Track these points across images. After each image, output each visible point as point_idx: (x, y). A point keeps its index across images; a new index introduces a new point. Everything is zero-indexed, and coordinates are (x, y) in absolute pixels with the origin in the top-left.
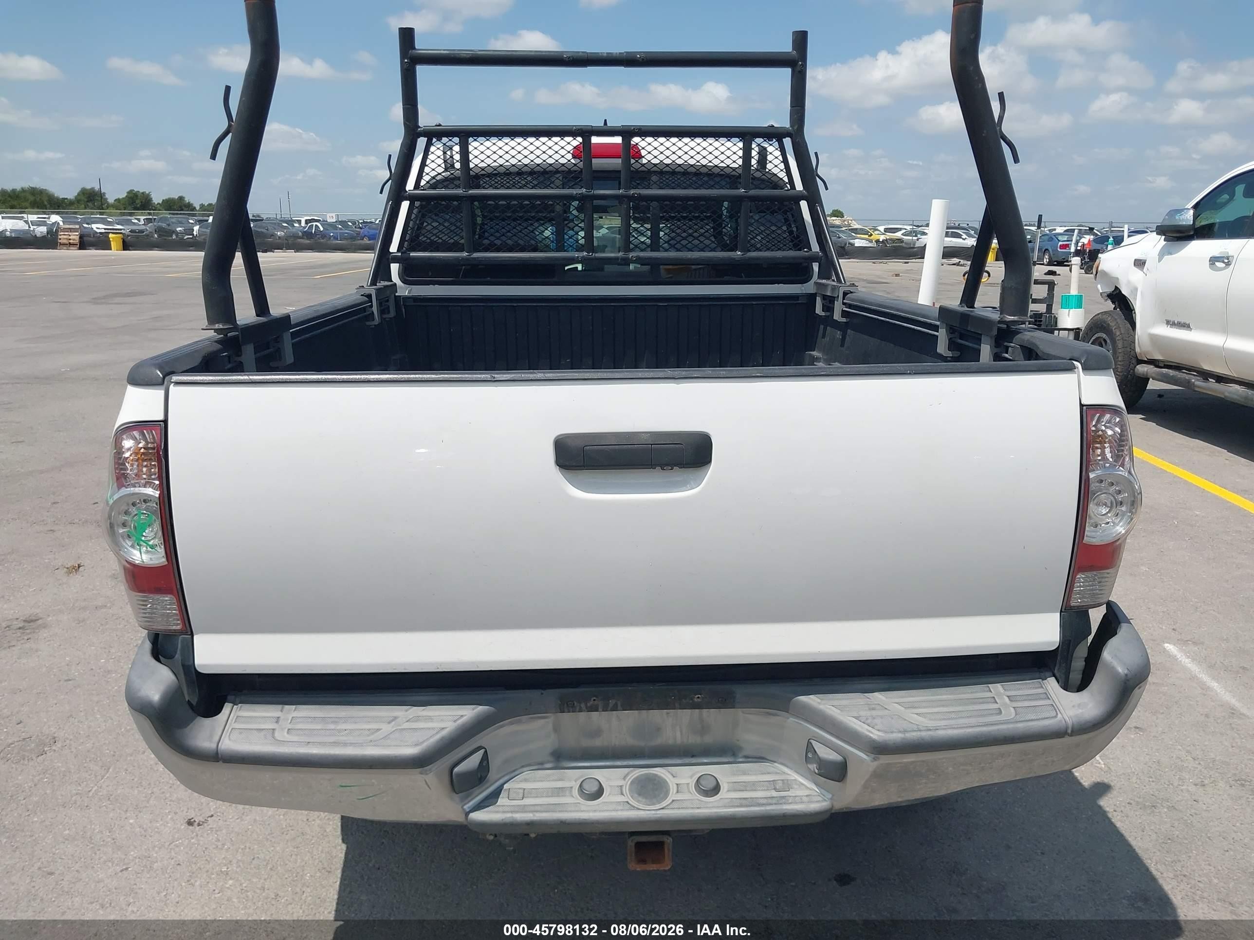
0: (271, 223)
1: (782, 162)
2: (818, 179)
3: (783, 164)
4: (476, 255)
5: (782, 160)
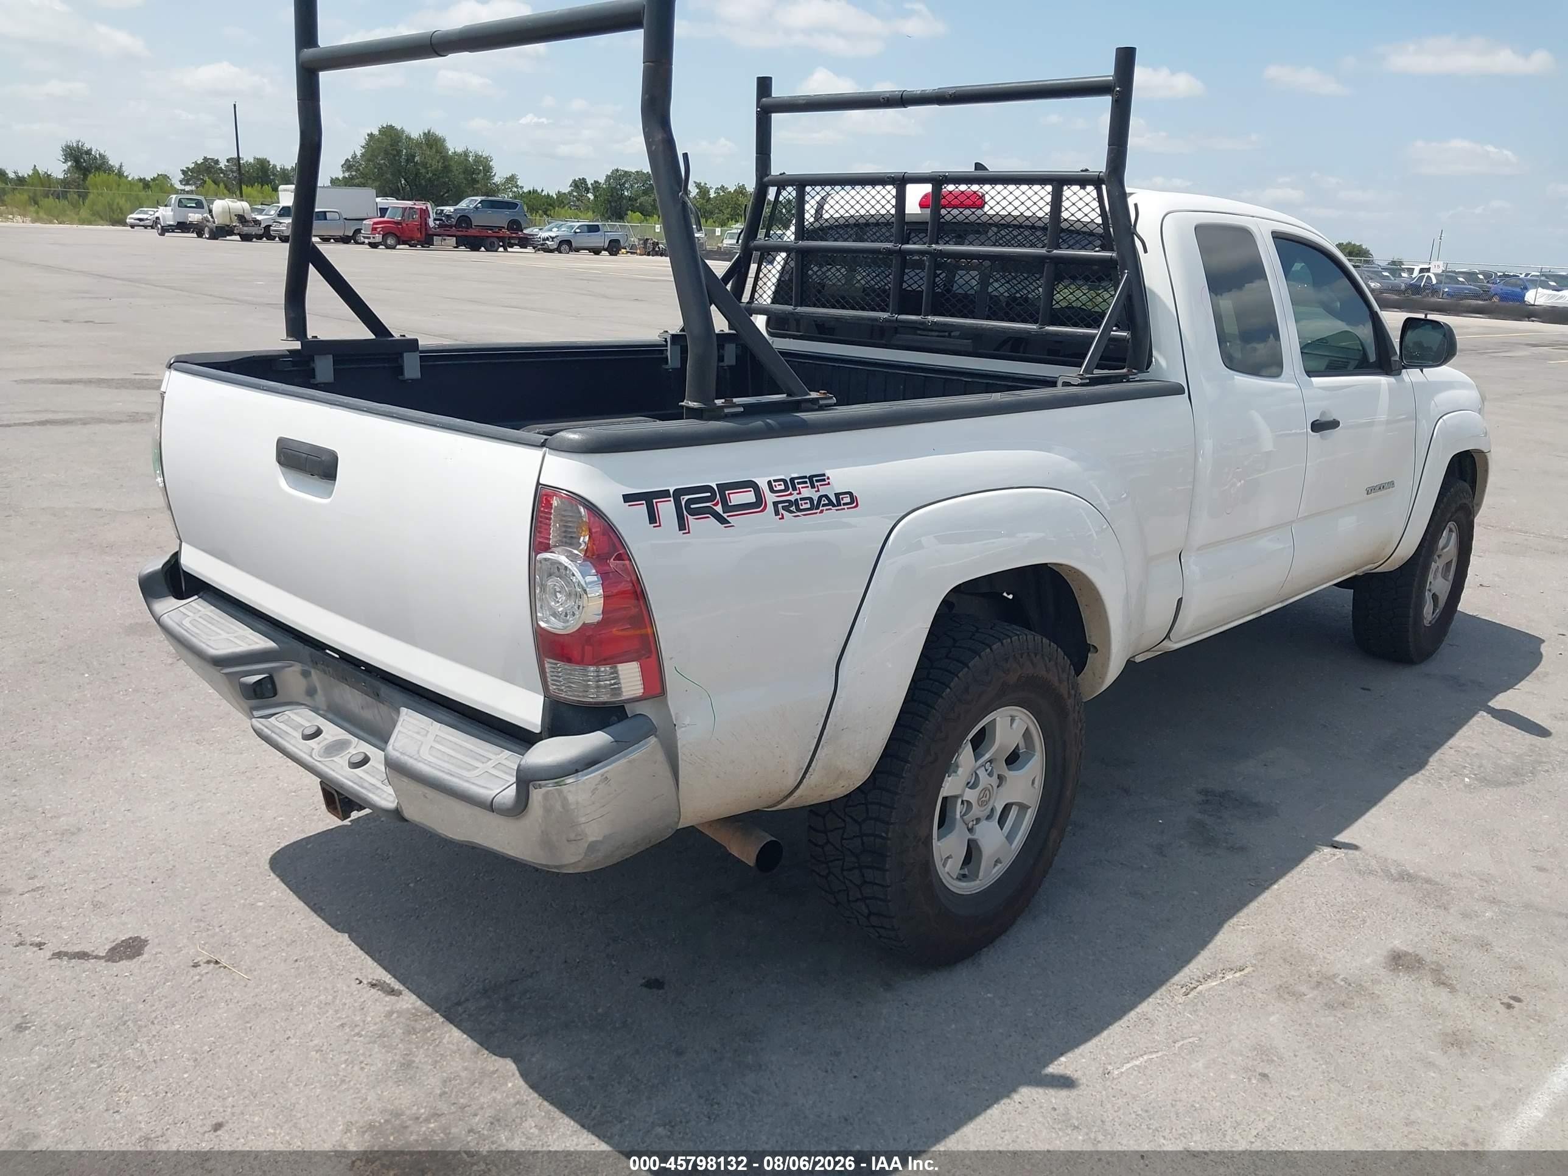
0: (1369, 271)
1: (1099, 216)
2: (1136, 238)
3: (1100, 218)
4: (799, 309)
5: (1099, 213)
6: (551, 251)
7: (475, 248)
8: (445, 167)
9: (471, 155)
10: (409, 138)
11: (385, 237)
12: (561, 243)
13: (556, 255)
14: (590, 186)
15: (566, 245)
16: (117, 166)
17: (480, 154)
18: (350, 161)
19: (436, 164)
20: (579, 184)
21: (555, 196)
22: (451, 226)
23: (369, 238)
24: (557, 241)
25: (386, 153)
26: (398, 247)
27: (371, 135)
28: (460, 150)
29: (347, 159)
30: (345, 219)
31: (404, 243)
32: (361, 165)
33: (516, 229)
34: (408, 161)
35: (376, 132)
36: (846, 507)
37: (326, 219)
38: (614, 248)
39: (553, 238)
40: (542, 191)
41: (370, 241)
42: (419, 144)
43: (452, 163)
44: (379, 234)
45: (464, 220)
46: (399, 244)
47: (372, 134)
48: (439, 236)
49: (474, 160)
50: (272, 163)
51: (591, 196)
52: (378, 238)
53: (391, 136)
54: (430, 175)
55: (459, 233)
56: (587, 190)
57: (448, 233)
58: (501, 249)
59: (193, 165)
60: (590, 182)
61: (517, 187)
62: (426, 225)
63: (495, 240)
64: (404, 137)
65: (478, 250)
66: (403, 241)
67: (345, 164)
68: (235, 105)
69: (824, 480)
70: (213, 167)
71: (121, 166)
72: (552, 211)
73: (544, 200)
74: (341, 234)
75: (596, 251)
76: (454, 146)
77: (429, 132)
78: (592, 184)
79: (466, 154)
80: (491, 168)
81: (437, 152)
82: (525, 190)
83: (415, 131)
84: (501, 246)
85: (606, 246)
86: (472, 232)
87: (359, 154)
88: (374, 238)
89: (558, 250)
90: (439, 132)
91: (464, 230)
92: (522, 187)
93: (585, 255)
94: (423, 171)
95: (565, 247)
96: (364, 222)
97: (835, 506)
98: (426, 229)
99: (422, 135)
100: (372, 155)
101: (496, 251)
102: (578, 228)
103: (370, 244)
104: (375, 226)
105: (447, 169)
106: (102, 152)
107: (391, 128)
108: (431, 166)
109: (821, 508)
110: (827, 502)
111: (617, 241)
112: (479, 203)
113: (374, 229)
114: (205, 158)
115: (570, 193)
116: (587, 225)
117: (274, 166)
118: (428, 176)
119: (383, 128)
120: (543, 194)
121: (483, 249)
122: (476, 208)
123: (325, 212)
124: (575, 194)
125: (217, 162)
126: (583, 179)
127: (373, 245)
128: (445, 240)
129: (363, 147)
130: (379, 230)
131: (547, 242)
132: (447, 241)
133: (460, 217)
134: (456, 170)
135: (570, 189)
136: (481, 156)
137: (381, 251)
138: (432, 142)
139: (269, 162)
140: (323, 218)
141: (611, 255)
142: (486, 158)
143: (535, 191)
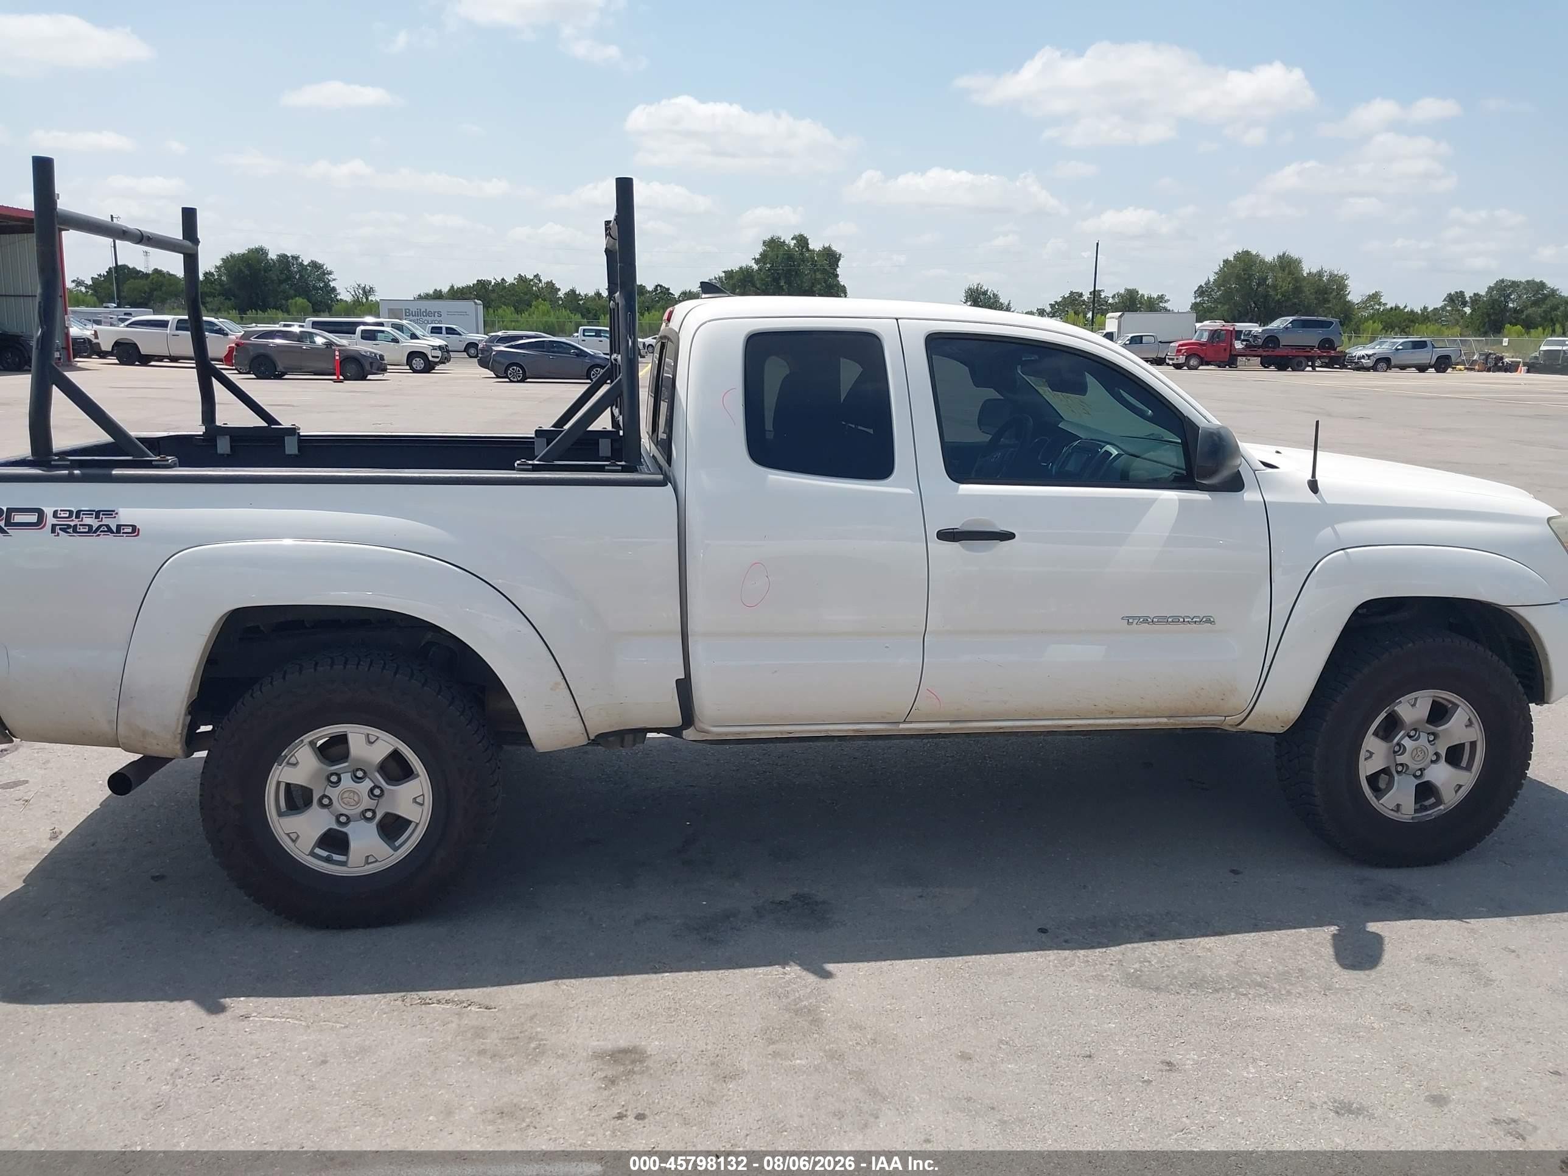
6: (1367, 369)
7: (1282, 367)
8: (1297, 288)
9: (1325, 274)
10: (1263, 262)
11: (1188, 358)
12: (1378, 361)
13: (1372, 374)
14: (1468, 299)
15: (1383, 363)
16: (1006, 304)
17: (1336, 273)
18: (1203, 287)
19: (1286, 286)
20: (1454, 298)
21: (1419, 312)
22: (1259, 347)
23: (1173, 359)
24: (1374, 359)
25: (1238, 277)
26: (1201, 368)
27: (1226, 262)
28: (1314, 270)
29: (1201, 286)
30: (1160, 342)
31: (1208, 364)
32: (1213, 290)
33: (1329, 348)
34: (1259, 285)
35: (1231, 258)
36: (125, 535)
37: (1141, 342)
38: (1443, 364)
39: (1369, 356)
40: (1406, 307)
41: (1174, 362)
42: (1271, 267)
43: (1304, 284)
44: (1183, 355)
45: (1272, 340)
46: (1202, 365)
47: (1227, 260)
48: (1244, 356)
49: (1328, 280)
50: (1140, 293)
51: (1468, 310)
52: (1182, 359)
53: (1244, 261)
54: (1279, 296)
55: (1264, 354)
56: (1464, 304)
57: (1254, 353)
58: (1310, 369)
59: (1060, 299)
60: (1468, 295)
61: (1380, 304)
62: (1231, 346)
63: (1304, 360)
64: (1258, 262)
65: (1285, 370)
66: (1206, 362)
67: (1198, 290)
68: (1098, 244)
69: (112, 515)
70: (1077, 300)
71: (1009, 304)
72: (1412, 328)
73: (1405, 317)
74: (1154, 357)
75: (1422, 369)
76: (1309, 267)
77: (1284, 254)
78: (1470, 297)
79: (1320, 274)
80: (1345, 286)
81: (1289, 273)
82: (1388, 307)
83: (1269, 256)
84: (1309, 366)
85: (1433, 362)
86: (1278, 352)
87: (1212, 280)
88: (1177, 359)
89: (1374, 368)
90: (1294, 254)
91: (1271, 350)
92: (1385, 304)
93: (1412, 373)
94: (1272, 293)
95: (1383, 365)
96: (1171, 344)
97: (113, 533)
98: (1231, 351)
99: (1276, 258)
100: (1224, 281)
101: (1303, 371)
102: (1400, 345)
103: (1174, 365)
104: (1180, 348)
105: (1297, 290)
106: (995, 292)
107: (1247, 253)
108: (1281, 287)
109: (98, 533)
110: (106, 529)
111: (1448, 357)
112: (1290, 323)
113: (1179, 351)
114: (1071, 292)
115: (1443, 308)
116: (1412, 342)
117: (1143, 296)
118: (1277, 298)
119: (1239, 254)
120: (1406, 310)
121: (1290, 369)
122: (1286, 328)
123: (1142, 336)
124: (1448, 308)
125: (1081, 295)
126: (1461, 292)
127: (1178, 367)
128: (1249, 360)
129: (1216, 273)
130: (1183, 351)
131: (1362, 360)
132: (1251, 361)
133: (1268, 337)
134: (1308, 292)
135: (1443, 304)
136: (1336, 276)
137: (1185, 372)
138: (1287, 265)
139: (1137, 292)
140: (1139, 342)
141: (1438, 371)
142: (1342, 278)
143: (1397, 308)
